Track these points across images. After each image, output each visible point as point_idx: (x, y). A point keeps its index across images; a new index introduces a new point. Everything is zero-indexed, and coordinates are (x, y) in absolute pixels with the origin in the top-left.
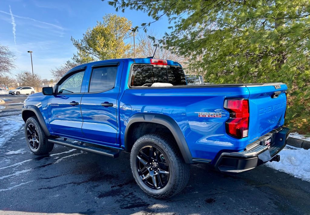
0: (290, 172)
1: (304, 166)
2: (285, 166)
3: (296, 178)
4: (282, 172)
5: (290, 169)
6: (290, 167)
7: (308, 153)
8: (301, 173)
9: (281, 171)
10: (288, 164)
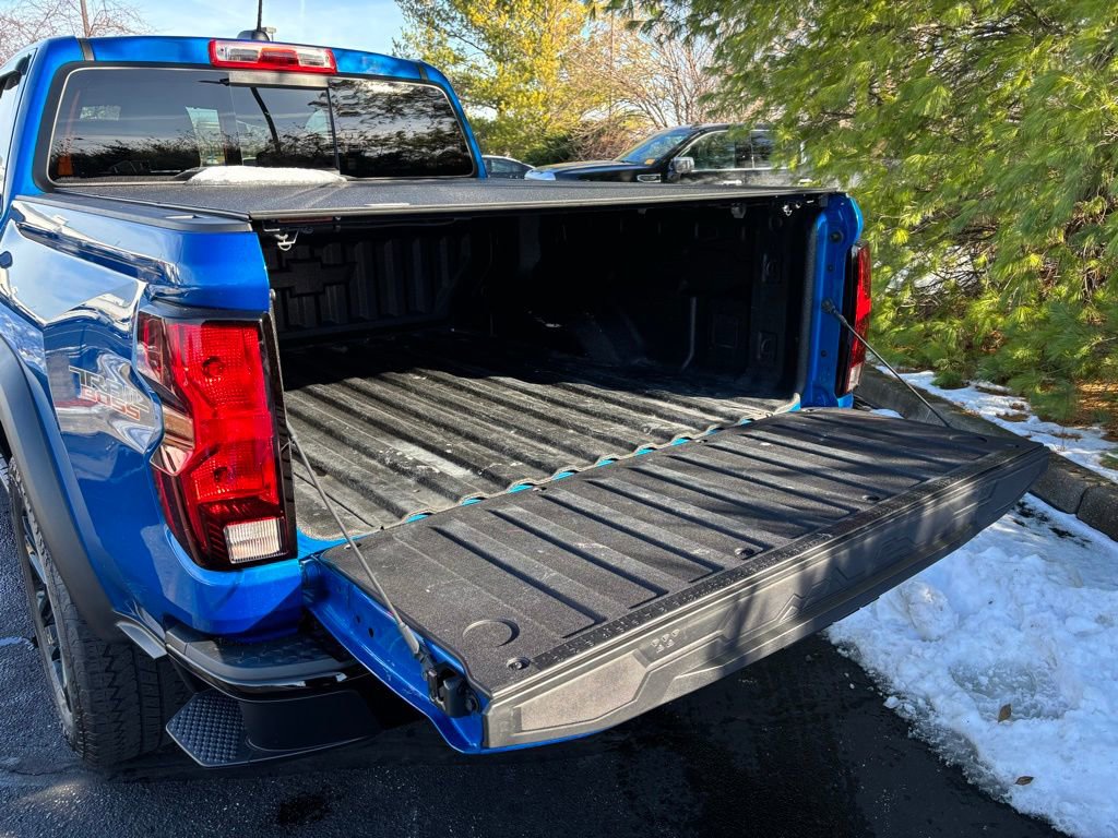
0: (881, 669)
1: (963, 649)
2: (880, 627)
3: (892, 712)
4: (849, 659)
5: (890, 648)
6: (894, 638)
7: (1011, 579)
8: (927, 686)
9: (845, 654)
10: (896, 620)
